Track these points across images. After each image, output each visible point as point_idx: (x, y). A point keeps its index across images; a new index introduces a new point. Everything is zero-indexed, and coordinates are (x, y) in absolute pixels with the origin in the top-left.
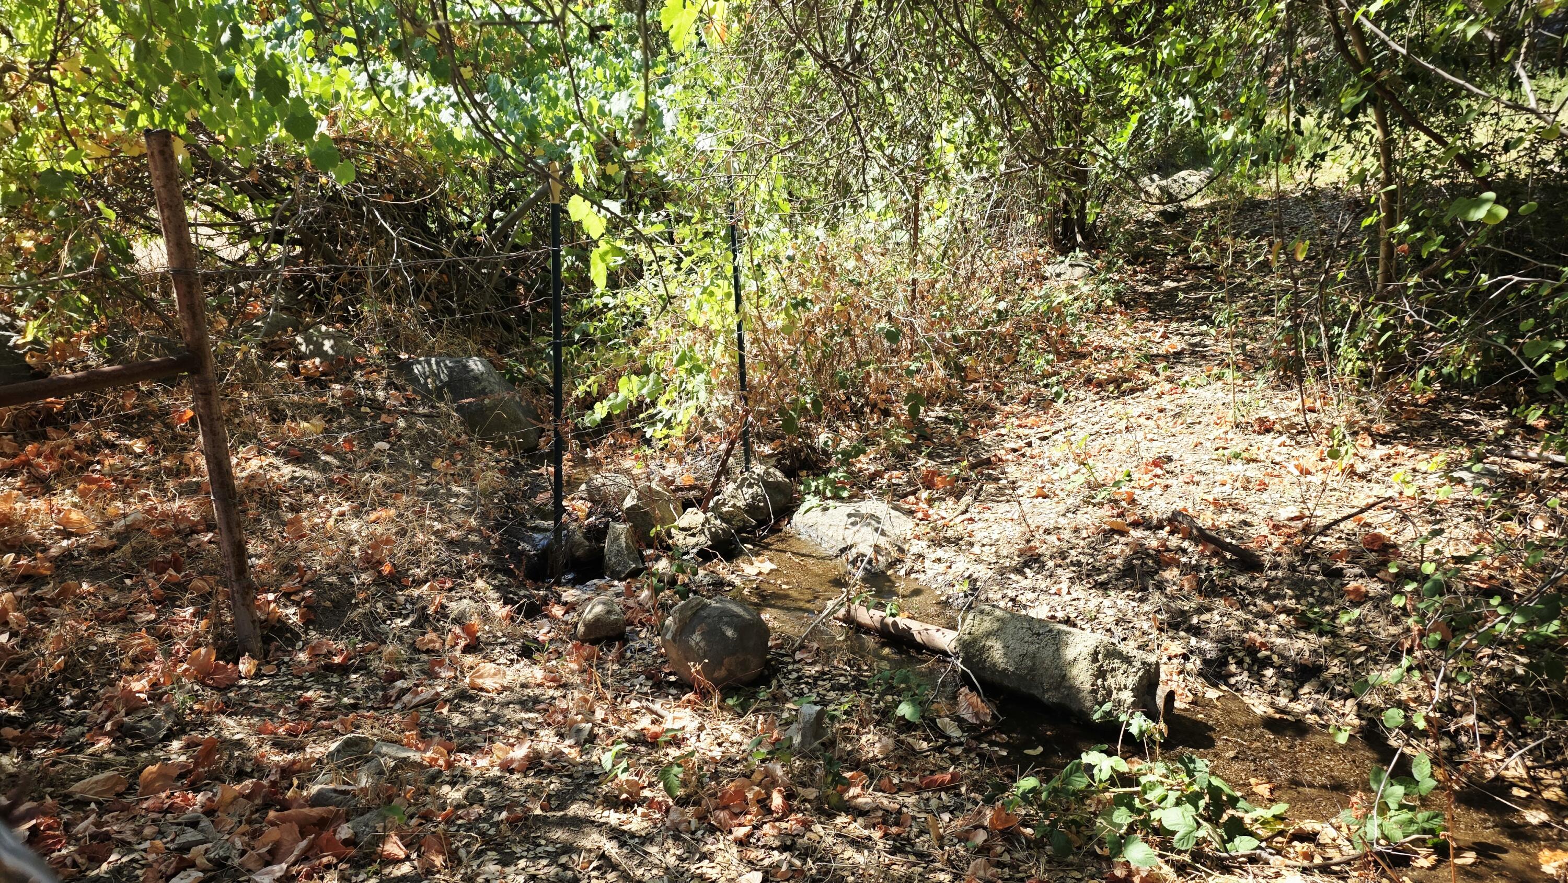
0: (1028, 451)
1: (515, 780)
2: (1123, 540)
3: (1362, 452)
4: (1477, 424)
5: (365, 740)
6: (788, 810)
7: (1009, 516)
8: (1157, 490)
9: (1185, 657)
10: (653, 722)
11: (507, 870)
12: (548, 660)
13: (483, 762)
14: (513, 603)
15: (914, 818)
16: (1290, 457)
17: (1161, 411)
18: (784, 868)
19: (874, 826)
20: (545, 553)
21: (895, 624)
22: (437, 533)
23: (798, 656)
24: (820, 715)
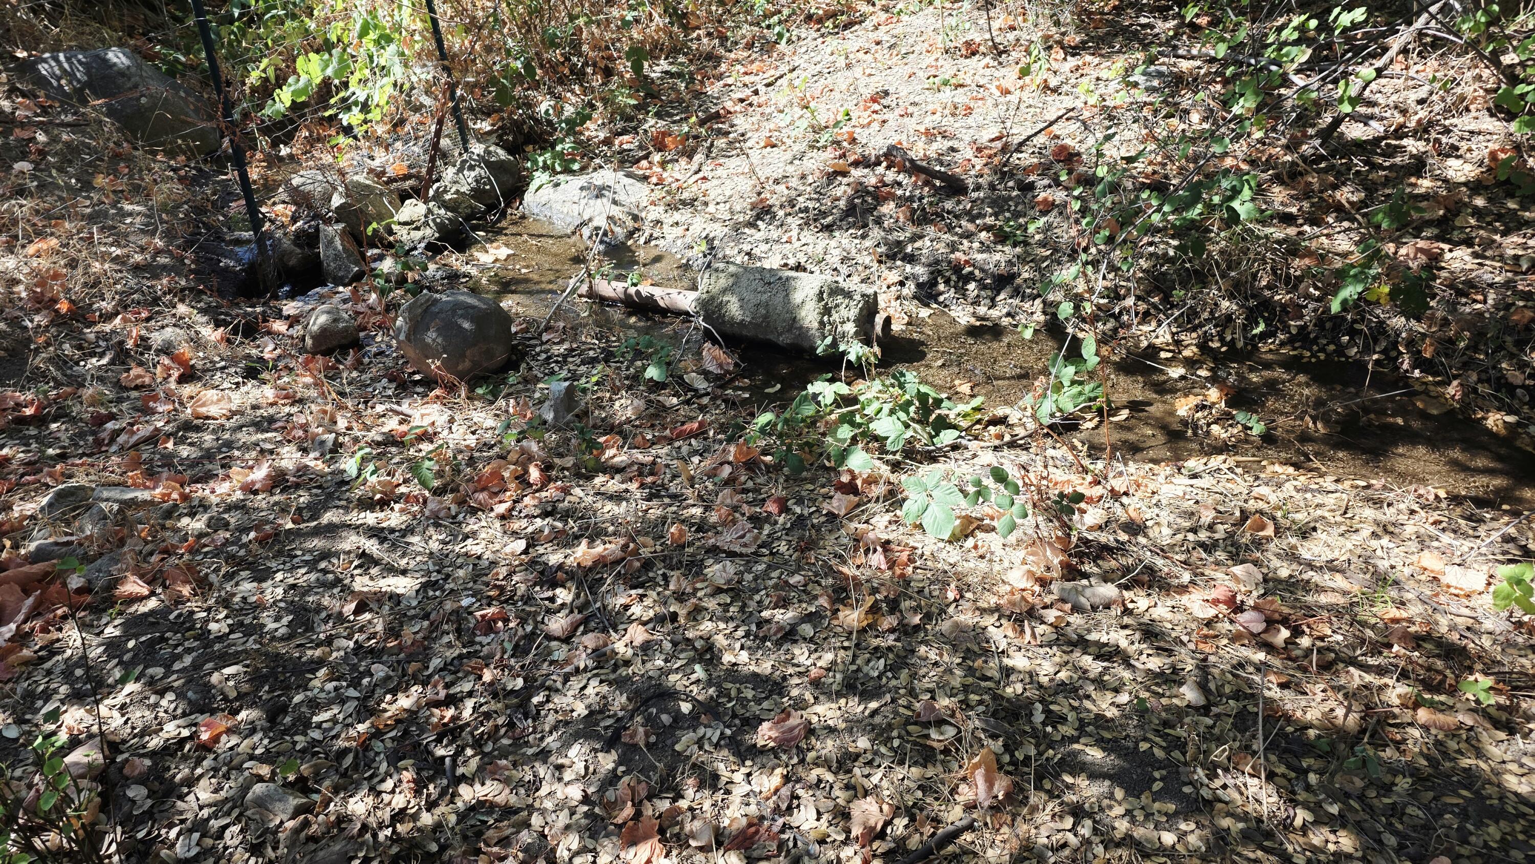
0: (755, 99)
1: (261, 501)
2: (845, 180)
3: (1055, 66)
4: (1152, 27)
5: (82, 488)
6: (546, 481)
7: (740, 170)
8: (876, 126)
9: (902, 284)
10: (401, 423)
11: (264, 585)
12: (279, 378)
13: (223, 488)
14: (225, 324)
15: (667, 466)
16: (992, 78)
17: (878, 43)
18: (546, 532)
19: (631, 480)
20: (252, 268)
21: (638, 293)
22: (115, 260)
23: (545, 337)
24: (570, 391)
